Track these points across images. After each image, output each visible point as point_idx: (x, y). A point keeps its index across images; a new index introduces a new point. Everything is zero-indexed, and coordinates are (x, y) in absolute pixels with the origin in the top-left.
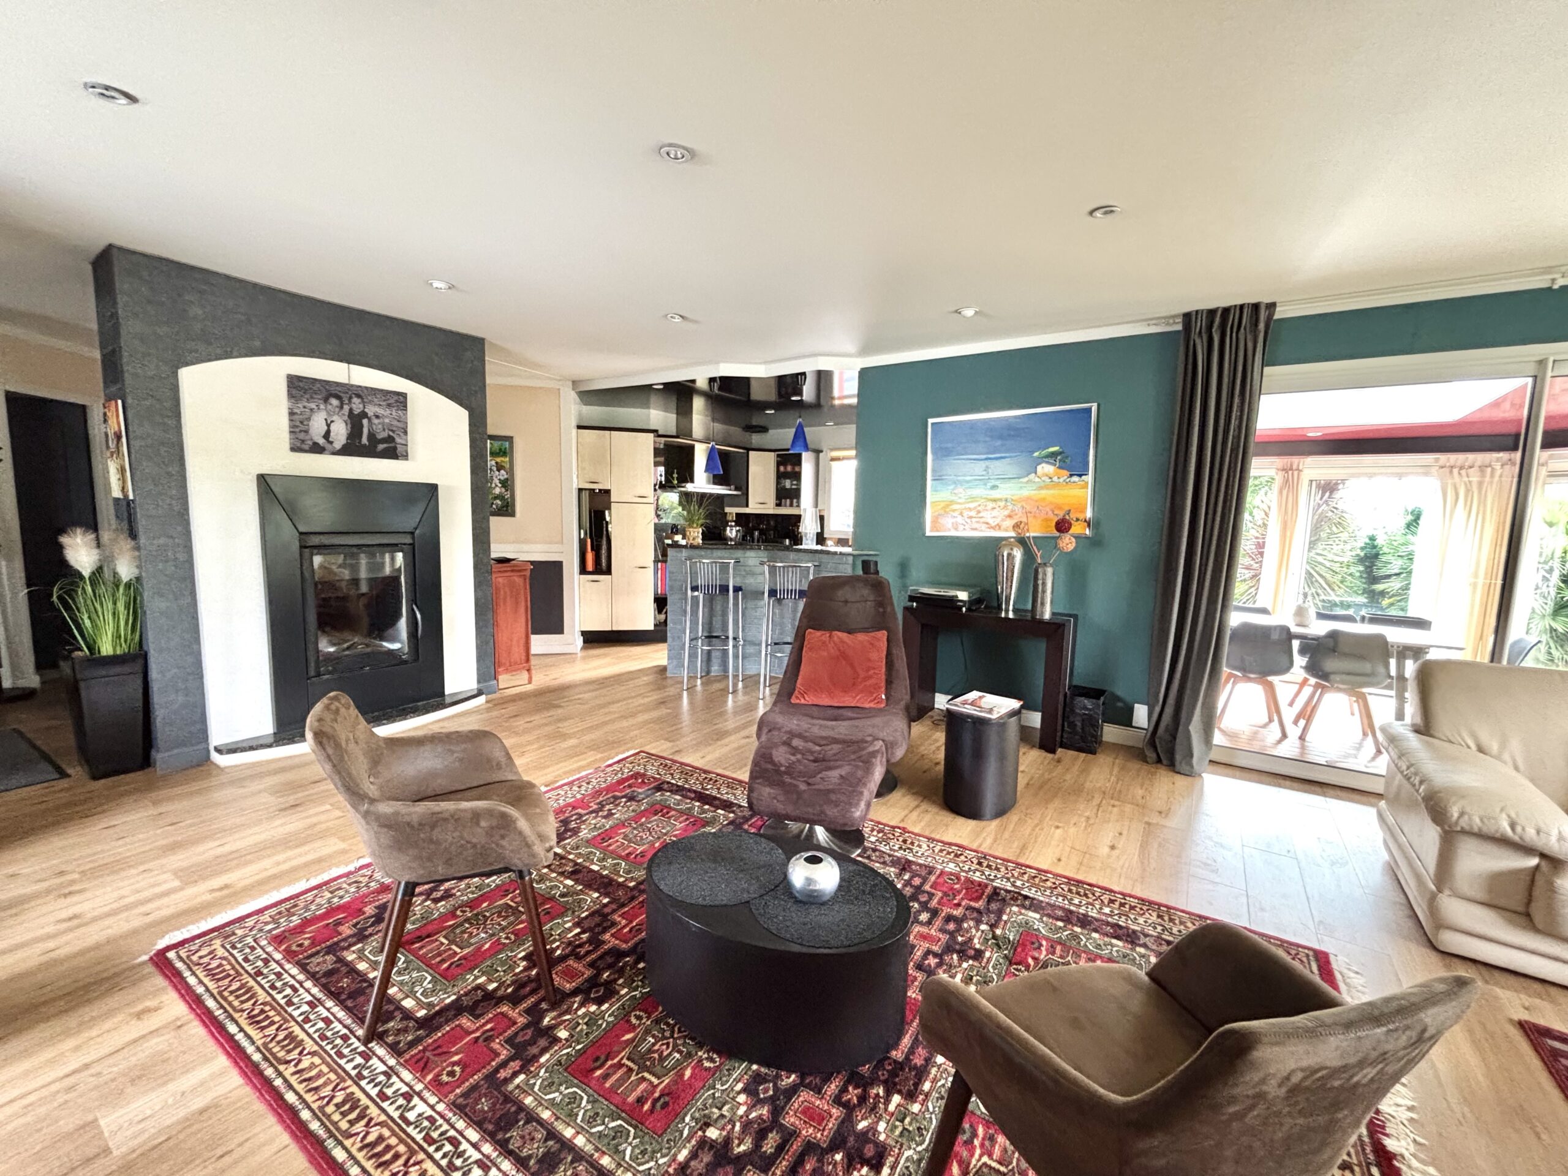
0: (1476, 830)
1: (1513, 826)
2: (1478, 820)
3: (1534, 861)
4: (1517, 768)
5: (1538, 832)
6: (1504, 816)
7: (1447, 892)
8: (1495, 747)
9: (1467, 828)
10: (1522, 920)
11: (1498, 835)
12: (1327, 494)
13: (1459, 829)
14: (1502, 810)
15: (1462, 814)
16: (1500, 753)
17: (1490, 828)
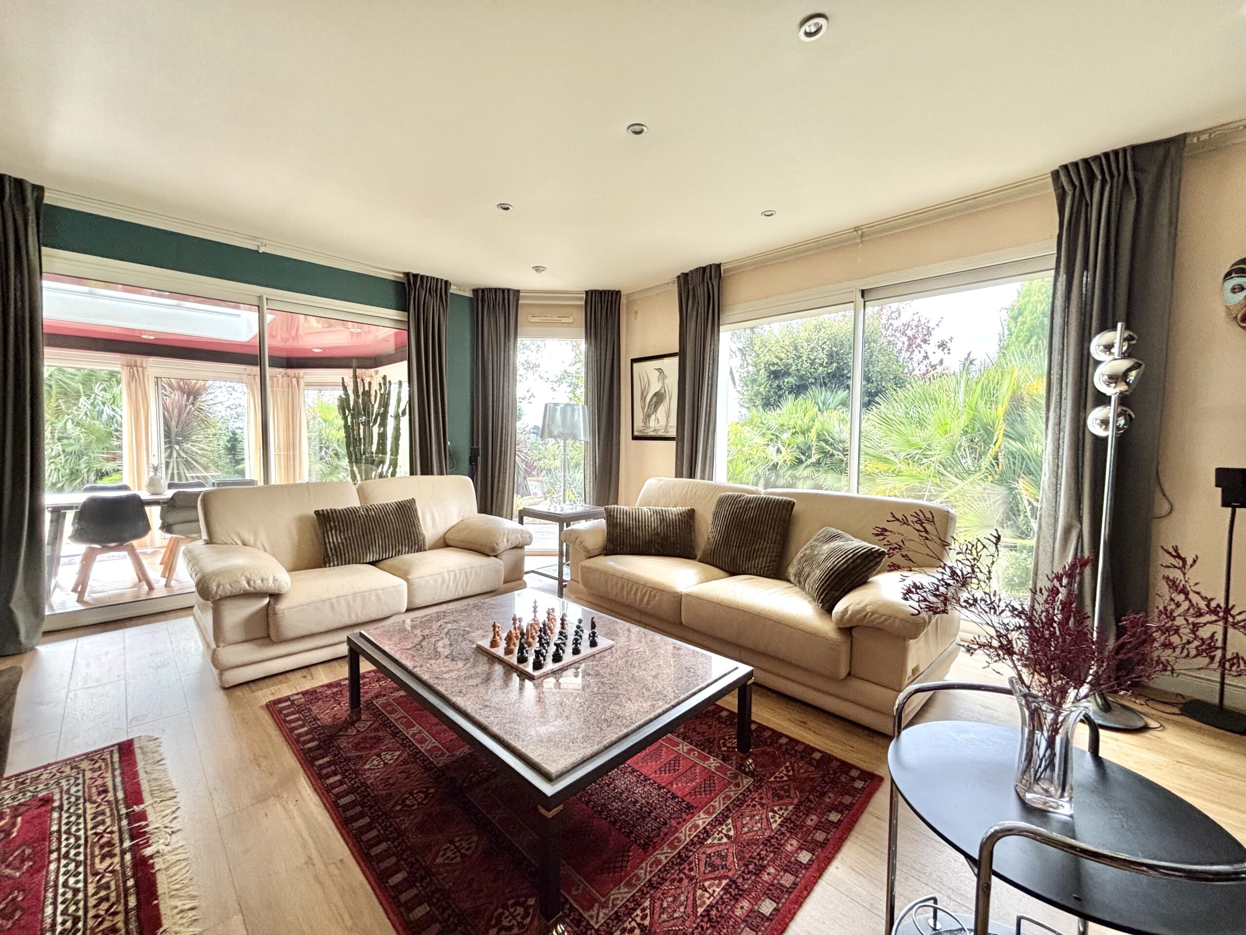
0: (229, 594)
1: (248, 583)
2: (228, 586)
3: (266, 601)
4: (265, 550)
5: (262, 581)
6: (243, 578)
7: (222, 644)
8: (251, 539)
9: (223, 595)
10: (267, 640)
11: (242, 592)
12: (192, 398)
13: (218, 597)
14: (242, 574)
15: (218, 586)
16: (255, 544)
17: (236, 590)
